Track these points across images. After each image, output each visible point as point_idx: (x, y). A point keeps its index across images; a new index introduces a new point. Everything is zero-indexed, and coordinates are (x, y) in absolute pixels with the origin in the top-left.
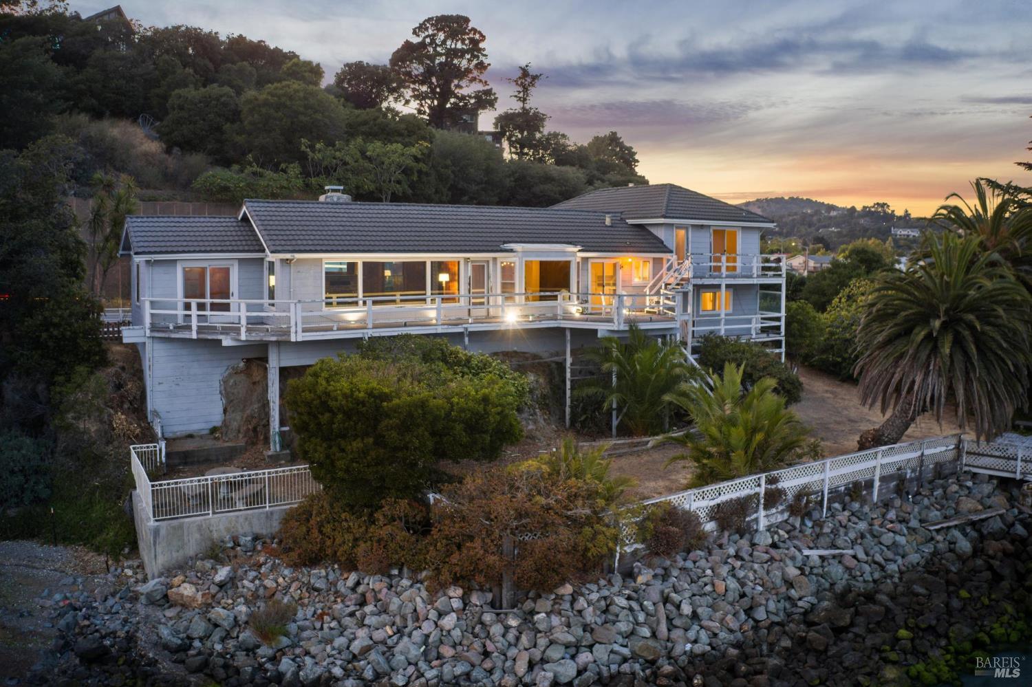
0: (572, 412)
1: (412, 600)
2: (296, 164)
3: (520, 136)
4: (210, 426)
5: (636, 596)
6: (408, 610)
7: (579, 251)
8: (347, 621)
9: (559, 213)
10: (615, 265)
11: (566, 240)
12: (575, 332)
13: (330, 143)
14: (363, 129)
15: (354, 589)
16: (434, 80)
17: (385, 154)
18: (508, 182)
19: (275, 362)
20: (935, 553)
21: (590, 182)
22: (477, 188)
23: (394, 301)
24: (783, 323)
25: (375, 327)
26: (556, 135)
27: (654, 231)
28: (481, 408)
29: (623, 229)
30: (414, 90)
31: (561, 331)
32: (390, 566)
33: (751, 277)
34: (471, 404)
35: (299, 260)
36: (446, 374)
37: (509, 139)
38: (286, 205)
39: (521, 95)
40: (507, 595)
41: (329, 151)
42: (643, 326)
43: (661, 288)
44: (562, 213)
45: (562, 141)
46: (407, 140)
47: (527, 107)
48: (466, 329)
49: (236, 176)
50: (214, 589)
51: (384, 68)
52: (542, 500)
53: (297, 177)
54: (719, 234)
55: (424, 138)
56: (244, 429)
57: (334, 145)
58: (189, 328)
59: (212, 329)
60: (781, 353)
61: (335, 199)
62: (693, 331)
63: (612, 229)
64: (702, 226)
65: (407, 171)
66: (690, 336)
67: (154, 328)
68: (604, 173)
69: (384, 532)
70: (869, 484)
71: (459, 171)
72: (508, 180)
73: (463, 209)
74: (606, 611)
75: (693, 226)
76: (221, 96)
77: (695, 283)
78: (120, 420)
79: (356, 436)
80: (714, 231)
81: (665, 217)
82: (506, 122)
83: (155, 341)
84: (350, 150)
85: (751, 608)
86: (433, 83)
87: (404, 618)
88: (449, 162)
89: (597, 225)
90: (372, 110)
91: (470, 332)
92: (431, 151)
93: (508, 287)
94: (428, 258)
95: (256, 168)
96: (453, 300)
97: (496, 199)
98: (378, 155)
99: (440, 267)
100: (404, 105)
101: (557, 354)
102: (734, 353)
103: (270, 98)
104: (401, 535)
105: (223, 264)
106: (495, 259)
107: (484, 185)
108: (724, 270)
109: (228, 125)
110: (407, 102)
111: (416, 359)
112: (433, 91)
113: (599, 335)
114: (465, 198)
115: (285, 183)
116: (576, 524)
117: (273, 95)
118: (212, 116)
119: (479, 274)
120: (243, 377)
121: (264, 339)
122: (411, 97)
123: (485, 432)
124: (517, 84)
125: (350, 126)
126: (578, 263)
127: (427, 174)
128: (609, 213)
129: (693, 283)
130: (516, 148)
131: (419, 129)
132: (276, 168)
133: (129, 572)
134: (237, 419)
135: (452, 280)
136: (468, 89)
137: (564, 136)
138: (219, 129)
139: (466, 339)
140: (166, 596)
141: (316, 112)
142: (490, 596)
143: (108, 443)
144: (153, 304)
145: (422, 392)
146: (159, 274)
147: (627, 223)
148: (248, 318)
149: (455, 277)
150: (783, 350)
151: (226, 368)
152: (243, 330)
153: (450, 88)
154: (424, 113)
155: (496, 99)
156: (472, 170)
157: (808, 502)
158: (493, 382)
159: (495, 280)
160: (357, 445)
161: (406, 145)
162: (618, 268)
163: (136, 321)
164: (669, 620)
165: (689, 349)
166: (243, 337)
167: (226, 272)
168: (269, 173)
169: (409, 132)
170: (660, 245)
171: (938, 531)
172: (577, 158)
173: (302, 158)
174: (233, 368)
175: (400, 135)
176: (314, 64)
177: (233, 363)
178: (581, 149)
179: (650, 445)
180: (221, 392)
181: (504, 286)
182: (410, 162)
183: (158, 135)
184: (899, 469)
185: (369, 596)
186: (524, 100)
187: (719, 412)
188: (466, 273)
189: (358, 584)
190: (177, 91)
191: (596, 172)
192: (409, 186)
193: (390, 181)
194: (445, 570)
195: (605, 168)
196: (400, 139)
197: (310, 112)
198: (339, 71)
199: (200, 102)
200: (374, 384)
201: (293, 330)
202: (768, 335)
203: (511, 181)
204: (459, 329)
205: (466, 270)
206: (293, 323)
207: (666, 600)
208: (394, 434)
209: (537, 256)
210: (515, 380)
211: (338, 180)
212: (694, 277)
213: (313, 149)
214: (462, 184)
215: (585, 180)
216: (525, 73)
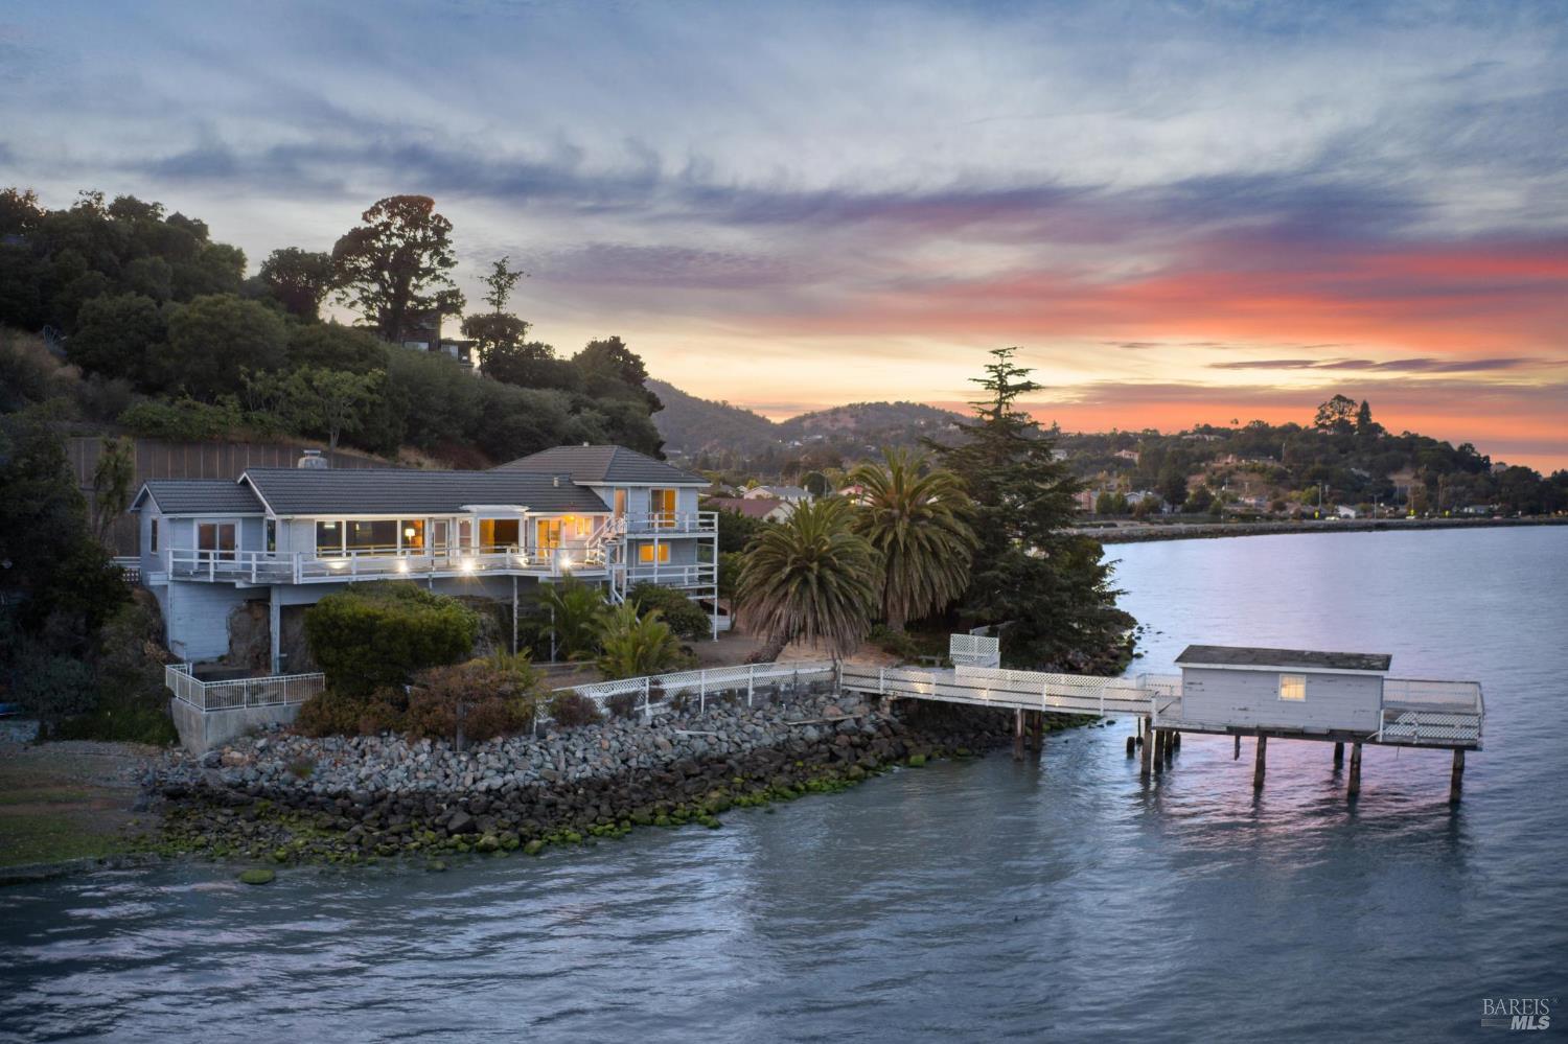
1: (397, 748)
2: (234, 396)
3: (493, 346)
4: (218, 655)
5: (545, 748)
6: (395, 756)
7: (527, 511)
8: (353, 766)
9: (512, 475)
10: (560, 523)
11: (517, 502)
12: (521, 579)
13: (272, 371)
14: (308, 351)
15: (356, 748)
16: (386, 274)
17: (334, 384)
18: (477, 412)
19: (277, 601)
20: (789, 740)
23: (369, 554)
24: (715, 573)
25: (359, 573)
26: (538, 346)
27: (597, 492)
28: (443, 626)
29: (569, 490)
30: (362, 290)
31: (509, 578)
32: (382, 730)
33: (683, 532)
34: (435, 624)
35: (298, 520)
36: (417, 606)
37: (480, 349)
38: (280, 472)
39: (496, 297)
40: (459, 743)
41: (271, 380)
42: (576, 574)
43: (599, 542)
44: (516, 475)
46: (359, 365)
47: (503, 311)
48: (431, 576)
49: (166, 409)
50: (256, 752)
51: (324, 257)
52: (482, 681)
53: (236, 411)
54: (656, 493)
55: (377, 364)
56: (248, 656)
57: (276, 373)
58: (208, 573)
59: (228, 574)
60: (713, 599)
61: (314, 463)
62: (628, 579)
63: (560, 490)
64: (641, 487)
65: (358, 403)
66: (625, 583)
67: (175, 574)
69: (377, 709)
70: (744, 693)
71: (417, 399)
72: (476, 408)
74: (525, 754)
75: (632, 487)
76: (142, 309)
77: (630, 538)
78: (150, 647)
79: (357, 645)
80: (652, 491)
81: (604, 480)
82: (475, 328)
83: (176, 584)
84: (294, 380)
85: (627, 760)
86: (386, 281)
87: (392, 760)
88: (406, 389)
89: (546, 486)
91: (433, 578)
92: (385, 379)
93: (465, 542)
94: (399, 517)
95: (189, 400)
96: (418, 552)
98: (326, 386)
99: (406, 524)
100: (349, 308)
101: (508, 598)
103: (203, 316)
104: (389, 708)
105: (230, 522)
106: (454, 519)
108: (656, 526)
109: (152, 345)
110: (353, 302)
111: (394, 597)
112: (386, 291)
113: (540, 580)
115: (222, 418)
116: (504, 695)
117: (206, 313)
118: (131, 334)
119: (441, 528)
120: (246, 615)
121: (270, 582)
122: (357, 299)
123: (444, 643)
124: (491, 283)
125: (291, 346)
126: (526, 521)
127: (381, 405)
128: (557, 474)
129: (628, 538)
131: (373, 351)
132: (211, 400)
133: (180, 755)
134: (242, 649)
135: (417, 534)
136: (428, 289)
137: (548, 347)
138: (141, 349)
139: (431, 584)
140: (219, 761)
142: (448, 745)
143: (142, 665)
144: (176, 554)
145: (402, 614)
146: (180, 530)
147: (573, 485)
148: (258, 566)
149: (420, 532)
150: (716, 596)
151: (231, 607)
152: (254, 575)
153: (407, 287)
154: (374, 319)
155: (463, 302)
156: (433, 398)
157: (687, 701)
158: (451, 610)
159: (455, 535)
160: (358, 649)
161: (357, 373)
162: (562, 525)
163: (158, 567)
164: (567, 761)
165: (624, 595)
166: (254, 581)
167: (231, 528)
168: (202, 405)
169: (359, 355)
170: (602, 505)
171: (796, 726)
173: (241, 388)
174: (237, 607)
175: (349, 359)
177: (237, 603)
180: (227, 627)
181: (462, 540)
182: (362, 393)
183: (72, 358)
184: (774, 683)
185: (367, 750)
186: (498, 303)
187: (617, 634)
188: (430, 530)
189: (359, 744)
190: (86, 300)
191: (584, 397)
192: (360, 420)
193: (339, 415)
194: (420, 727)
196: (350, 365)
197: (248, 333)
198: (267, 260)
199: (118, 316)
200: (369, 610)
201: (295, 575)
202: (701, 583)
204: (425, 576)
205: (430, 528)
206: (295, 571)
207: (566, 750)
208: (384, 641)
209: (490, 516)
210: (469, 614)
211: (282, 414)
212: (629, 532)
213: (253, 379)
214: (421, 415)
215: (569, 408)
216: (501, 271)
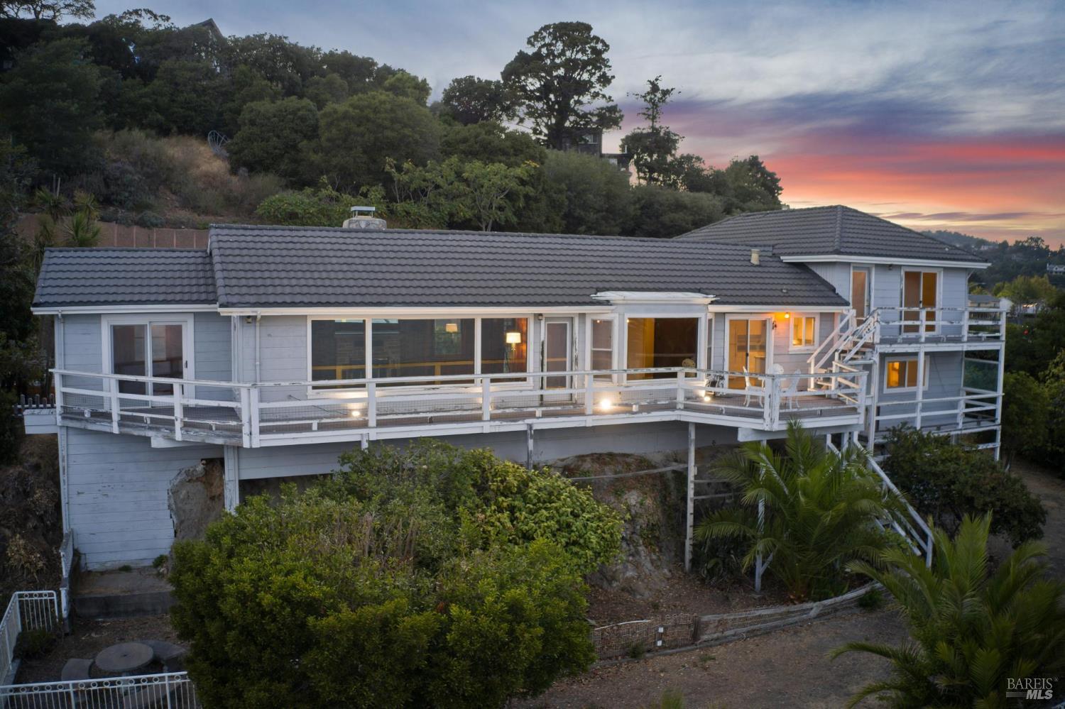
0: (694, 553)
2: (379, 187)
3: (649, 160)
4: (157, 555)
7: (712, 303)
9: (684, 245)
10: (764, 323)
11: (692, 286)
13: (420, 162)
14: (462, 147)
16: (552, 96)
17: (484, 176)
18: (633, 210)
19: (233, 473)
21: (728, 211)
22: (595, 216)
24: (998, 407)
25: (381, 424)
26: (689, 158)
27: (821, 273)
29: (776, 270)
30: (529, 107)
31: (681, 426)
33: (959, 340)
34: (484, 621)
35: (267, 317)
37: (637, 163)
38: (271, 233)
39: (650, 112)
41: (419, 172)
42: (808, 423)
43: (832, 358)
44: (688, 246)
45: (697, 165)
46: (512, 159)
47: (657, 125)
48: (530, 426)
49: (307, 201)
51: (496, 84)
53: (379, 202)
54: (912, 277)
55: (533, 158)
57: (425, 166)
58: (109, 417)
59: (138, 420)
60: (993, 449)
61: (363, 226)
62: (878, 422)
63: (760, 269)
64: (891, 265)
65: (511, 196)
66: (873, 428)
67: (67, 414)
68: (744, 201)
71: (575, 197)
72: (632, 207)
73: (541, 240)
75: (877, 265)
76: (299, 110)
77: (882, 351)
78: (17, 546)
80: (907, 274)
81: (838, 252)
82: (634, 143)
83: (71, 432)
84: (441, 171)
86: (550, 99)
88: (564, 186)
89: (739, 263)
90: (475, 125)
91: (535, 431)
92: (541, 173)
94: (478, 313)
95: (331, 192)
97: (617, 229)
98: (476, 177)
100: (518, 124)
101: (675, 461)
102: (943, 462)
103: (351, 110)
105: (173, 320)
106: (582, 316)
107: (604, 213)
108: (922, 331)
109: (305, 142)
110: (522, 120)
112: (551, 108)
113: (741, 438)
114: (583, 228)
117: (355, 108)
118: (286, 132)
121: (207, 441)
122: (526, 114)
124: (646, 100)
125: (447, 143)
126: (710, 321)
127: (537, 200)
128: (756, 246)
129: (879, 351)
130: (644, 172)
131: (528, 147)
132: (355, 191)
136: (589, 106)
137: (698, 159)
138: (294, 147)
139: (531, 442)
141: (406, 126)
144: (68, 380)
146: (76, 334)
147: (781, 261)
148: (185, 407)
150: (998, 444)
151: (176, 472)
152: (178, 425)
153: (569, 104)
154: (541, 133)
155: (621, 117)
156: (591, 196)
161: (509, 166)
162: (769, 326)
165: (871, 447)
166: (179, 435)
167: (176, 332)
168: (347, 198)
169: (515, 150)
170: (831, 294)
172: (715, 184)
173: (387, 180)
174: (187, 473)
175: (505, 153)
176: (420, 80)
177: (187, 465)
178: (718, 174)
179: (813, 613)
180: (169, 506)
181: (596, 356)
182: (513, 185)
183: (228, 155)
186: (653, 118)
188: (538, 336)
190: (249, 104)
191: (734, 200)
192: (515, 214)
193: (491, 207)
195: (746, 196)
196: (503, 158)
197: (397, 126)
198: (447, 88)
199: (275, 116)
201: (245, 430)
202: (979, 423)
203: (636, 209)
204: (519, 426)
205: (537, 333)
206: (245, 420)
209: (647, 311)
210: (600, 519)
211: (429, 205)
212: (883, 341)
213: (399, 169)
214: (579, 212)
215: (722, 210)
216: (655, 88)
